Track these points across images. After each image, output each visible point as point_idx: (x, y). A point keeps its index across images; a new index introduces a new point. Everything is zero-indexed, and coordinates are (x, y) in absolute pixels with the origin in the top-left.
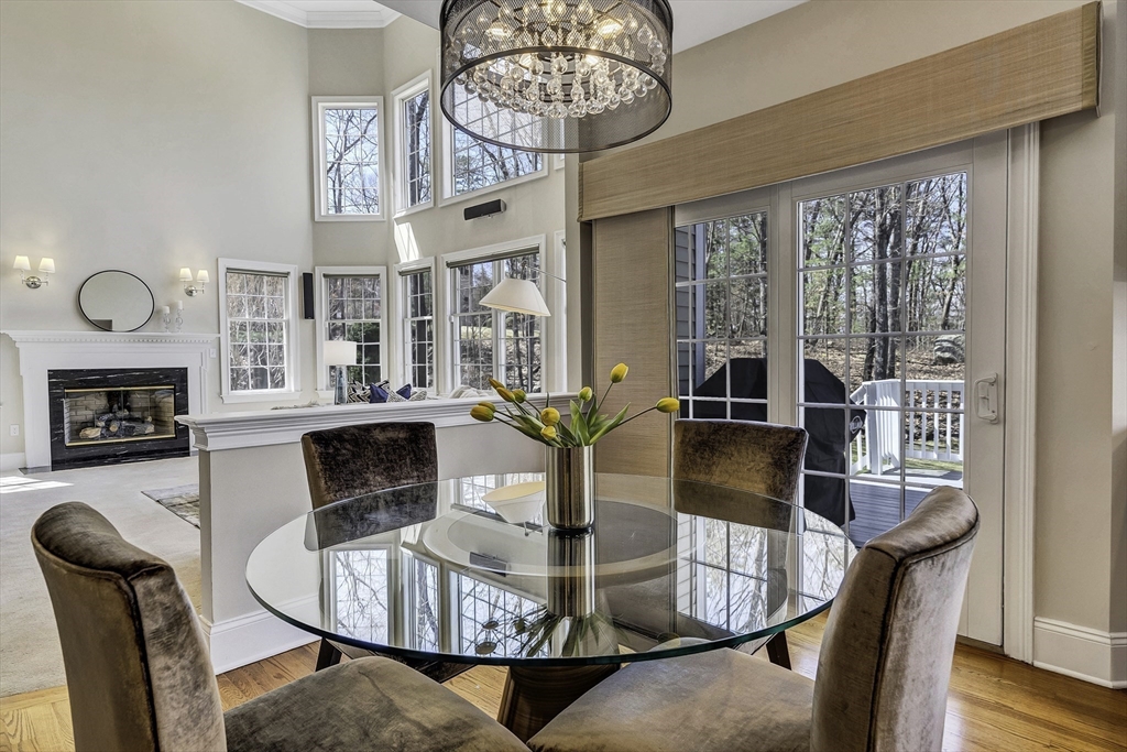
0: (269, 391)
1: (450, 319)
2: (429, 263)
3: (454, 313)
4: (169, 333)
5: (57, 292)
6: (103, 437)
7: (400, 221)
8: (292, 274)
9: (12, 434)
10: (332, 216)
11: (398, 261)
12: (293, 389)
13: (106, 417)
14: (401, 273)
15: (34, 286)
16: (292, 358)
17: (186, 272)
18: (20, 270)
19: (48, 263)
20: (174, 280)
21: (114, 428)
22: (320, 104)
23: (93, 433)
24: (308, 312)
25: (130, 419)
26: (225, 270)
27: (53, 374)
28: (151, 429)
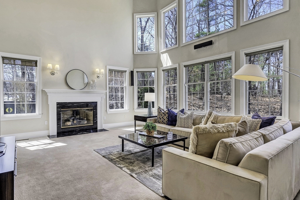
0: (120, 109)
1: (185, 85)
2: (176, 66)
3: (186, 83)
4: (92, 90)
5: (59, 76)
6: (72, 125)
7: (163, 53)
8: (127, 71)
9: (45, 124)
10: (139, 52)
11: (162, 66)
12: (127, 109)
13: (72, 118)
14: (163, 70)
15: (53, 74)
16: (127, 98)
17: (97, 70)
18: (49, 69)
19: (57, 66)
20: (93, 73)
21: (75, 122)
22: (136, 16)
23: (69, 123)
24: (132, 84)
25: (80, 119)
26: (108, 70)
27: (58, 104)
28: (86, 122)
